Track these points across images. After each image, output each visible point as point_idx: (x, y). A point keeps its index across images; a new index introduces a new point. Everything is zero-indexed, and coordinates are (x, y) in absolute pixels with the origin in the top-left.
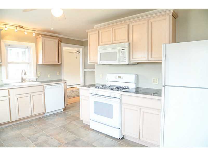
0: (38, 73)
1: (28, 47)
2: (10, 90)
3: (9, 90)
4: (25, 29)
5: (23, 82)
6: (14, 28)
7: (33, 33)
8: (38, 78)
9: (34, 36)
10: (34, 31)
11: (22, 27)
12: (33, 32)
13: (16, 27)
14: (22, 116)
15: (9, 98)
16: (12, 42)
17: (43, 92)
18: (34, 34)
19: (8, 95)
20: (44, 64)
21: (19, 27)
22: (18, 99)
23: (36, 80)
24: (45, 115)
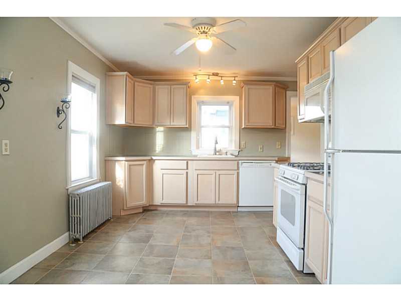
0: (243, 143)
1: (228, 103)
2: (189, 162)
3: (187, 162)
4: (222, 77)
5: (216, 154)
6: (206, 78)
7: (232, 81)
8: (242, 150)
9: (234, 84)
10: (235, 77)
11: (216, 75)
12: (233, 79)
13: (209, 75)
14: (202, 201)
15: (187, 173)
16: (206, 98)
17: (237, 171)
18: (234, 82)
19: (186, 168)
20: (247, 128)
21: (214, 74)
22: (199, 176)
23: (239, 154)
24: (239, 210)
